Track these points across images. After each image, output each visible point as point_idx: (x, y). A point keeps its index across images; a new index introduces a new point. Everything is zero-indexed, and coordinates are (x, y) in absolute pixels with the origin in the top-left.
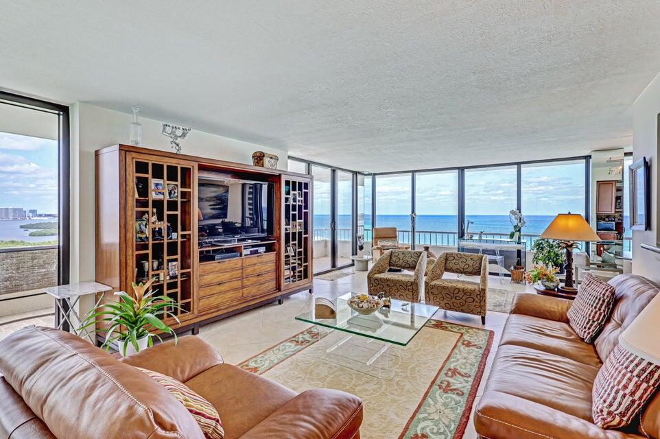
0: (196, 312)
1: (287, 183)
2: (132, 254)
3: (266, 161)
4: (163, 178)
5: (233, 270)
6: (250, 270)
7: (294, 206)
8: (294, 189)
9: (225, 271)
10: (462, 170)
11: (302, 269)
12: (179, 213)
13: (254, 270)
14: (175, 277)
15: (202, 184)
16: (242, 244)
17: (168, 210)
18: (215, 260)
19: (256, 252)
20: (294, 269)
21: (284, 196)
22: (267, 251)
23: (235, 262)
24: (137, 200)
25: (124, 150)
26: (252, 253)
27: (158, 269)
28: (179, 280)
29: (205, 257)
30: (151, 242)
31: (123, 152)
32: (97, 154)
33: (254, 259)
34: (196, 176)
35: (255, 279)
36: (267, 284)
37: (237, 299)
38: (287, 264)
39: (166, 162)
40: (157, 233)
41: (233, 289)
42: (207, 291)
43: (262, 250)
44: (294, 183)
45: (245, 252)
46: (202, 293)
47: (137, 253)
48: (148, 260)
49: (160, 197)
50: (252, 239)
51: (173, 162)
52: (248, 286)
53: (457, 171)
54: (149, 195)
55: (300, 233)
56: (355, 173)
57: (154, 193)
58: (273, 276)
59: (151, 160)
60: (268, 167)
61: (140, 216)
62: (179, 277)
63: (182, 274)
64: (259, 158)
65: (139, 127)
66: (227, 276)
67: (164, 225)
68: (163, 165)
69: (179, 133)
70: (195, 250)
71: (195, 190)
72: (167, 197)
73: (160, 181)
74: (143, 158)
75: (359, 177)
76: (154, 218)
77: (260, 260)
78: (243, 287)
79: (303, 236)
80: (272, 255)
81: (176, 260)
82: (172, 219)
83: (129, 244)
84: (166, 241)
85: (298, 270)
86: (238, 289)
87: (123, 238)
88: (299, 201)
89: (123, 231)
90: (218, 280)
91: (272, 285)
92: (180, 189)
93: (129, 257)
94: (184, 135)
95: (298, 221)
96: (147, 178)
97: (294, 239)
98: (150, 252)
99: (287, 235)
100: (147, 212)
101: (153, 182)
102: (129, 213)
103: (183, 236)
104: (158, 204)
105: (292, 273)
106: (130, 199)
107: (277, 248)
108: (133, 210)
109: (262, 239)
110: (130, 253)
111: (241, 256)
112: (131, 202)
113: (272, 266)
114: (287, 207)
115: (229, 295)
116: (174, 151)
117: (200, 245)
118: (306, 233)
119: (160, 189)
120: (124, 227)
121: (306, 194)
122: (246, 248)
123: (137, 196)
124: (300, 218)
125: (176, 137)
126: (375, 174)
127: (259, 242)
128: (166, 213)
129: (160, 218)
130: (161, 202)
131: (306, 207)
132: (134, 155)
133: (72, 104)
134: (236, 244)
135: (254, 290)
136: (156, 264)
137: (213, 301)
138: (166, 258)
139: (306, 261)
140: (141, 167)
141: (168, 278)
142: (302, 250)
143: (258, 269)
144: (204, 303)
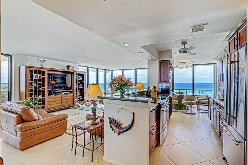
0: (47, 108)
1: (76, 74)
2: (29, 93)
3: (70, 68)
4: (37, 73)
5: (59, 98)
6: (64, 98)
7: (79, 81)
8: (79, 76)
9: (56, 98)
10: (136, 70)
11: (82, 98)
12: (42, 82)
13: (65, 98)
14: (41, 99)
15: (49, 75)
16: (62, 91)
17: (39, 82)
18: (53, 95)
19: (66, 93)
20: (79, 98)
21: (75, 78)
22: (70, 93)
23: (59, 96)
24: (30, 79)
25: (27, 67)
26: (65, 93)
27: (36, 97)
28: (42, 100)
29: (50, 94)
30: (34, 90)
31: (26, 68)
32: (19, 67)
33: (66, 95)
34: (47, 72)
35: (66, 101)
36: (70, 102)
37: (60, 106)
38: (76, 97)
39: (38, 70)
40: (36, 88)
41: (59, 103)
42: (51, 103)
43: (68, 93)
44: (79, 74)
45: (62, 93)
46: (49, 104)
47: (30, 92)
48: (33, 95)
49: (37, 78)
50: (65, 90)
51: (40, 70)
52: (63, 103)
53: (134, 70)
54: (33, 78)
55: (81, 88)
56: (105, 70)
57: (35, 78)
58: (72, 100)
59: (34, 69)
60: (71, 70)
61: (31, 83)
62: (42, 99)
63: (43, 99)
64: (68, 67)
65: (31, 61)
66: (57, 99)
67: (38, 86)
68: (37, 70)
69: (42, 61)
70: (47, 93)
71: (47, 77)
72: (39, 78)
73: (37, 74)
74: (32, 69)
75: (107, 71)
76: (35, 84)
77: (67, 95)
78: (62, 103)
79: (82, 89)
80: (71, 94)
81: (41, 95)
82: (40, 84)
83: (28, 90)
84: (38, 90)
85: (80, 99)
86: (60, 103)
87: (26, 89)
88: (81, 79)
89: (26, 87)
90: (54, 100)
91: (72, 102)
92: (42, 76)
93: (28, 93)
94: (44, 62)
95: (80, 85)
96: (33, 74)
97: (79, 90)
98: (33, 92)
99: (76, 89)
100: (33, 82)
101: (34, 75)
102: (28, 83)
103: (43, 89)
104: (36, 80)
105: (78, 100)
106: (28, 79)
107: (73, 92)
108: (29, 82)
109: (68, 90)
110: (28, 92)
111: (61, 94)
112: (28, 80)
113: (72, 97)
114: (76, 81)
115: (57, 105)
116: (41, 67)
117: (49, 91)
118: (83, 88)
119: (36, 76)
120: (26, 86)
121: (83, 77)
122: (63, 92)
123: (30, 78)
124: (81, 84)
125: (42, 63)
126: (112, 70)
127: (67, 91)
128: (38, 82)
129: (37, 84)
130: (37, 80)
131: (83, 81)
132: (29, 68)
133: (13, 55)
134: (60, 91)
135: (65, 104)
136: (35, 96)
137: (52, 106)
138: (38, 94)
139: (83, 96)
140: (31, 71)
141: (39, 99)
142: (82, 93)
143: (67, 98)
144: (49, 106)
